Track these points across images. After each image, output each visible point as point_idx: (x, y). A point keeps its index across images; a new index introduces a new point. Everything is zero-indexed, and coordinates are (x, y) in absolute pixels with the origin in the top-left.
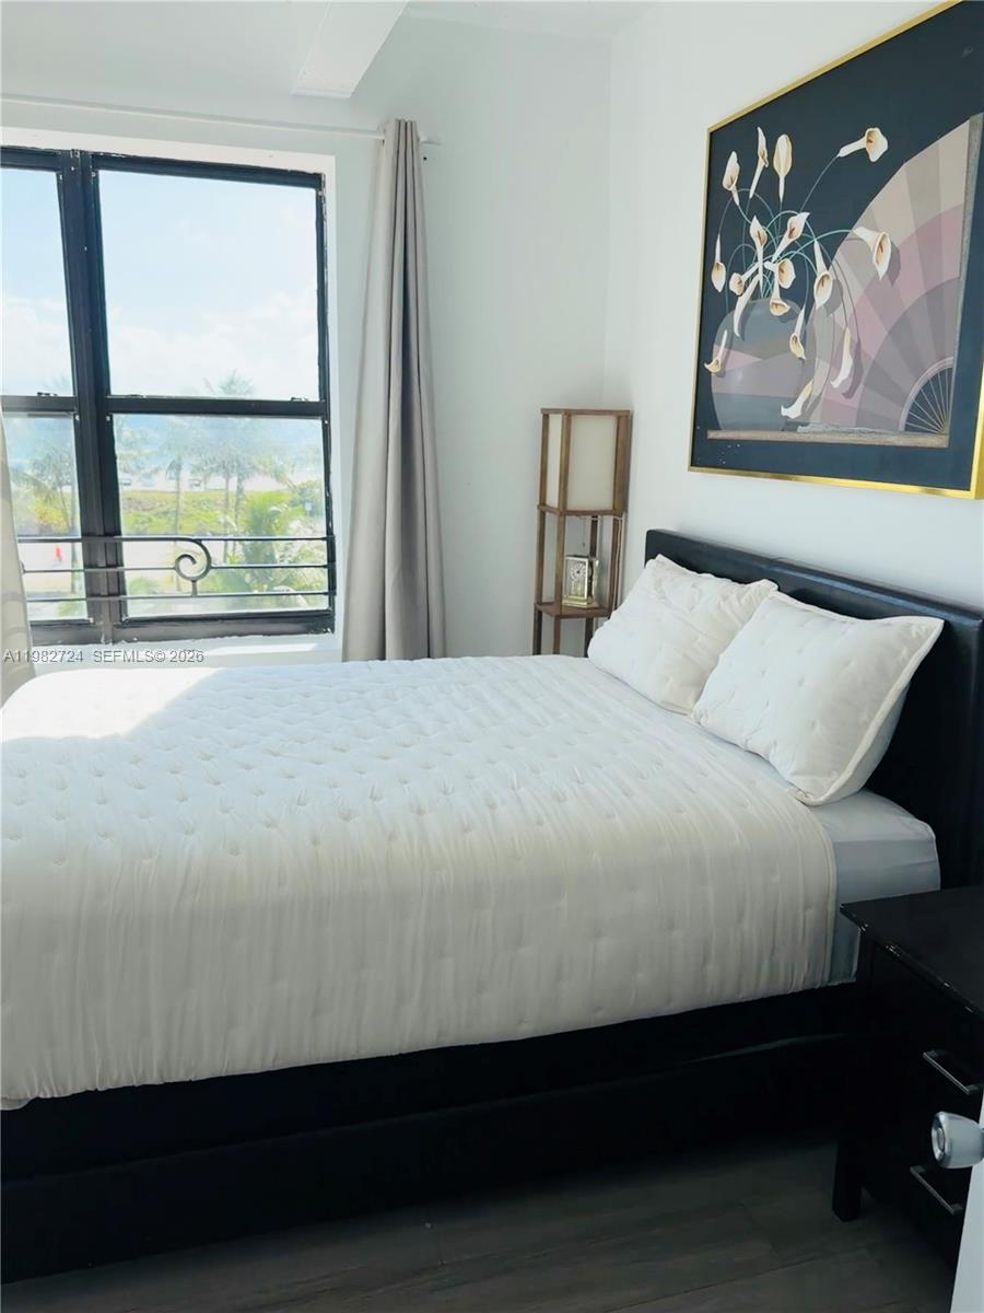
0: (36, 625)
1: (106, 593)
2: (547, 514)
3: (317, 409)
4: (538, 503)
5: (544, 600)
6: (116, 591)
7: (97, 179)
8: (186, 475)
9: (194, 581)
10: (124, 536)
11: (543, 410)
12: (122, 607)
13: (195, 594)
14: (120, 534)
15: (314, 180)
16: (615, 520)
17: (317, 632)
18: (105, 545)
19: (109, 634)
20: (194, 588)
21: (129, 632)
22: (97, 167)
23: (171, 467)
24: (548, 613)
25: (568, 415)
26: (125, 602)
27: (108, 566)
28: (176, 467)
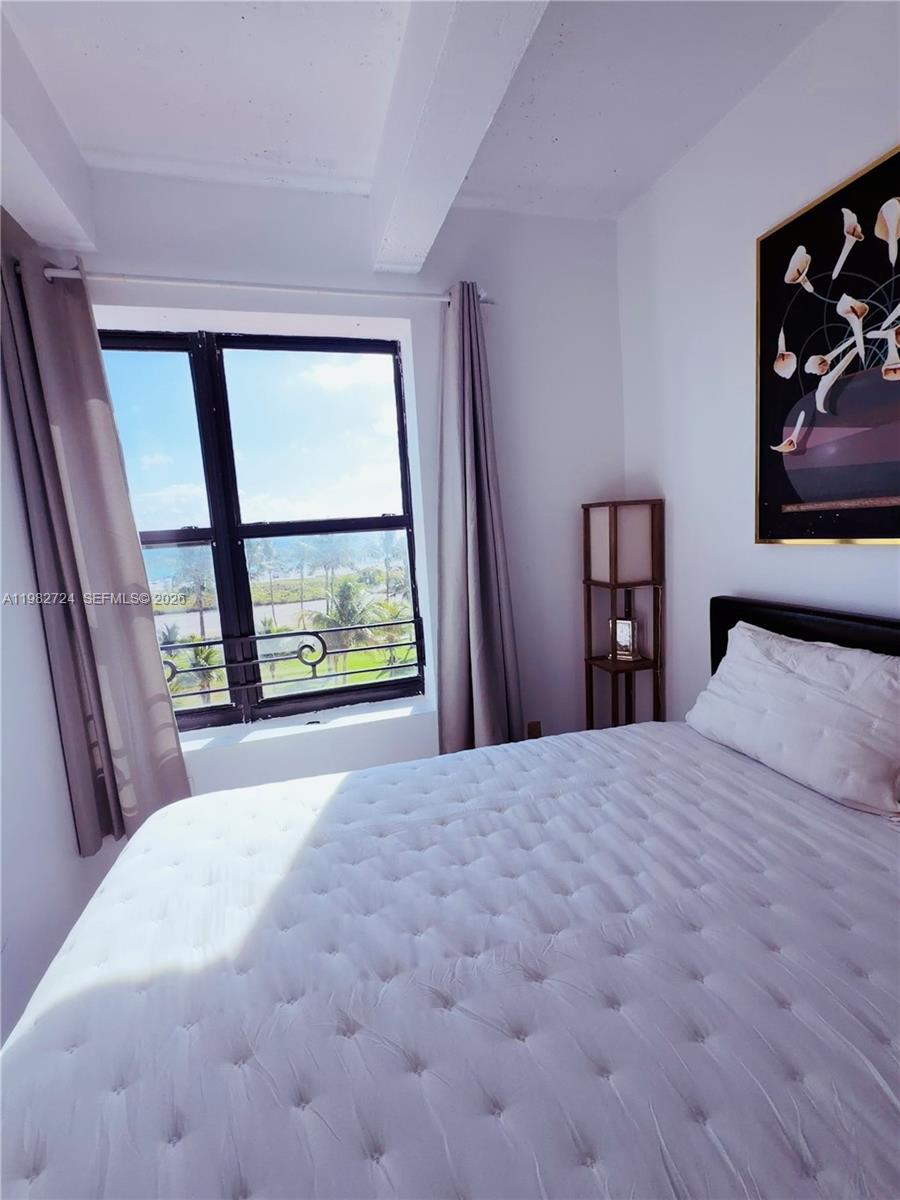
0: (179, 714)
1: (244, 682)
2: (592, 587)
3: (404, 521)
4: (583, 578)
5: (593, 655)
6: (252, 678)
7: (221, 356)
8: (306, 571)
9: (314, 665)
10: (257, 635)
11: (583, 506)
12: (259, 692)
13: (315, 676)
14: (254, 634)
15: (390, 347)
16: (655, 589)
17: (411, 695)
18: (242, 644)
19: (249, 712)
20: (314, 671)
21: (264, 710)
22: (221, 347)
23: (298, 568)
24: (597, 665)
25: (615, 507)
26: (261, 688)
27: (245, 660)
28: (300, 567)
